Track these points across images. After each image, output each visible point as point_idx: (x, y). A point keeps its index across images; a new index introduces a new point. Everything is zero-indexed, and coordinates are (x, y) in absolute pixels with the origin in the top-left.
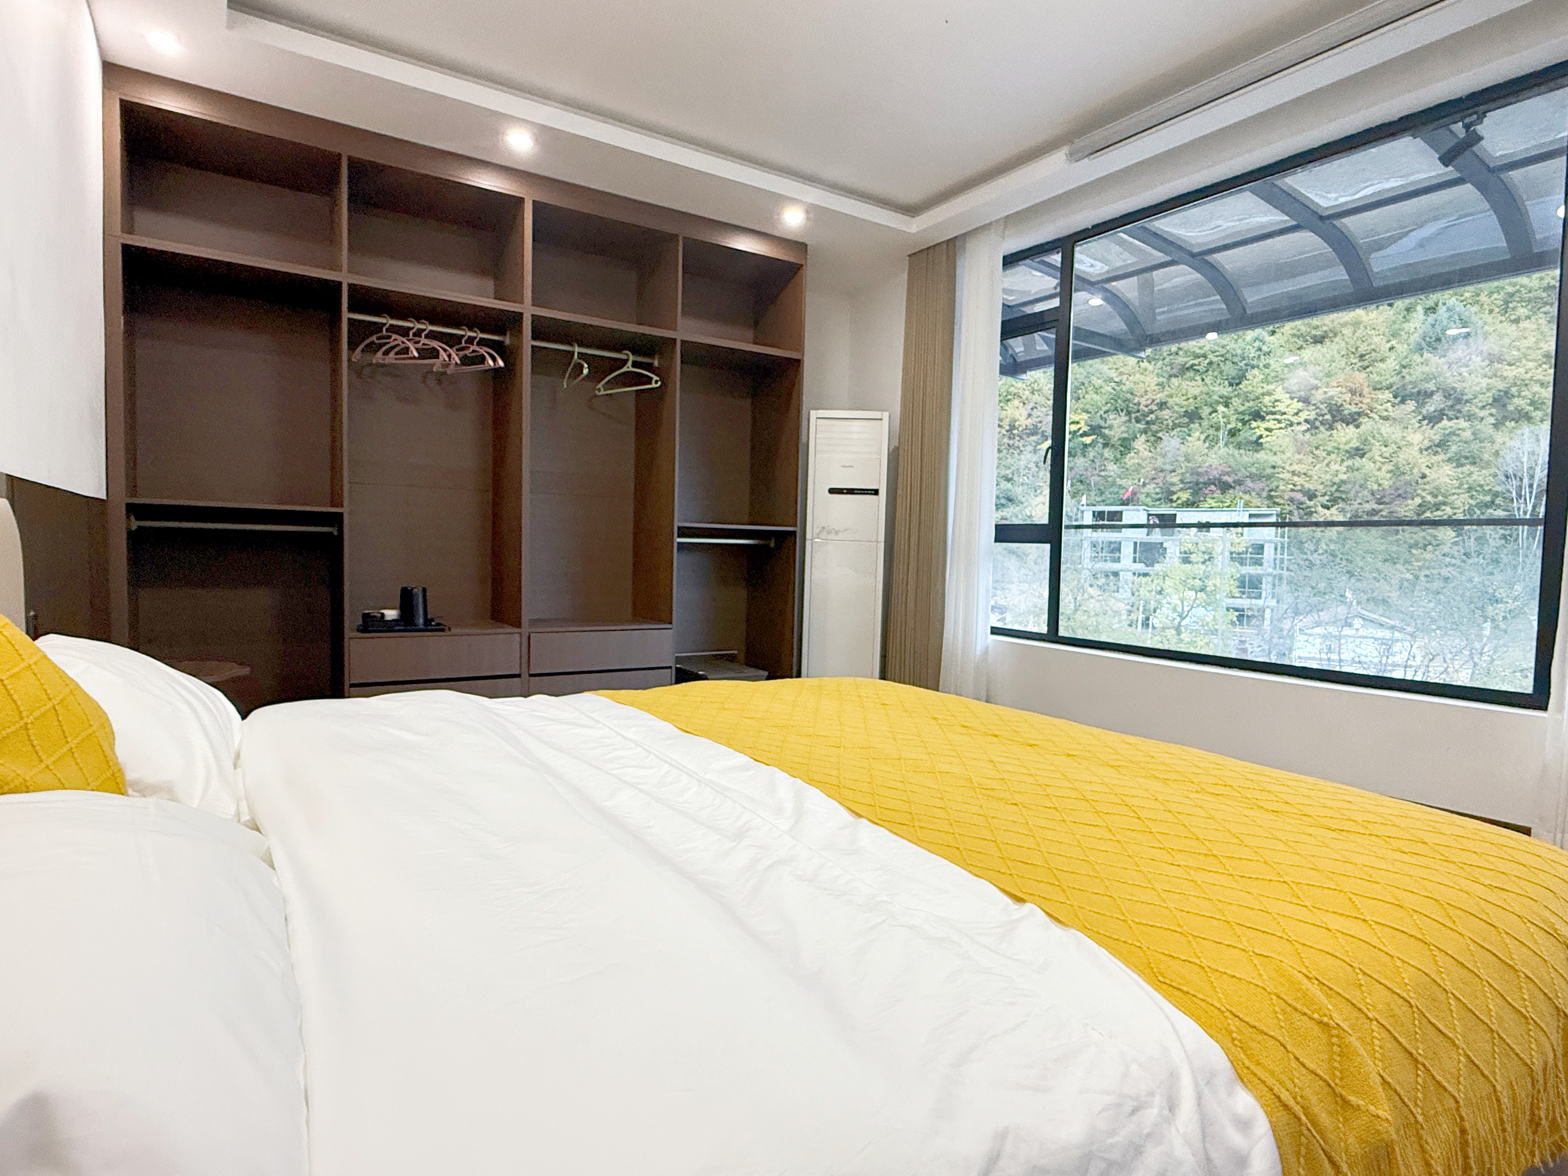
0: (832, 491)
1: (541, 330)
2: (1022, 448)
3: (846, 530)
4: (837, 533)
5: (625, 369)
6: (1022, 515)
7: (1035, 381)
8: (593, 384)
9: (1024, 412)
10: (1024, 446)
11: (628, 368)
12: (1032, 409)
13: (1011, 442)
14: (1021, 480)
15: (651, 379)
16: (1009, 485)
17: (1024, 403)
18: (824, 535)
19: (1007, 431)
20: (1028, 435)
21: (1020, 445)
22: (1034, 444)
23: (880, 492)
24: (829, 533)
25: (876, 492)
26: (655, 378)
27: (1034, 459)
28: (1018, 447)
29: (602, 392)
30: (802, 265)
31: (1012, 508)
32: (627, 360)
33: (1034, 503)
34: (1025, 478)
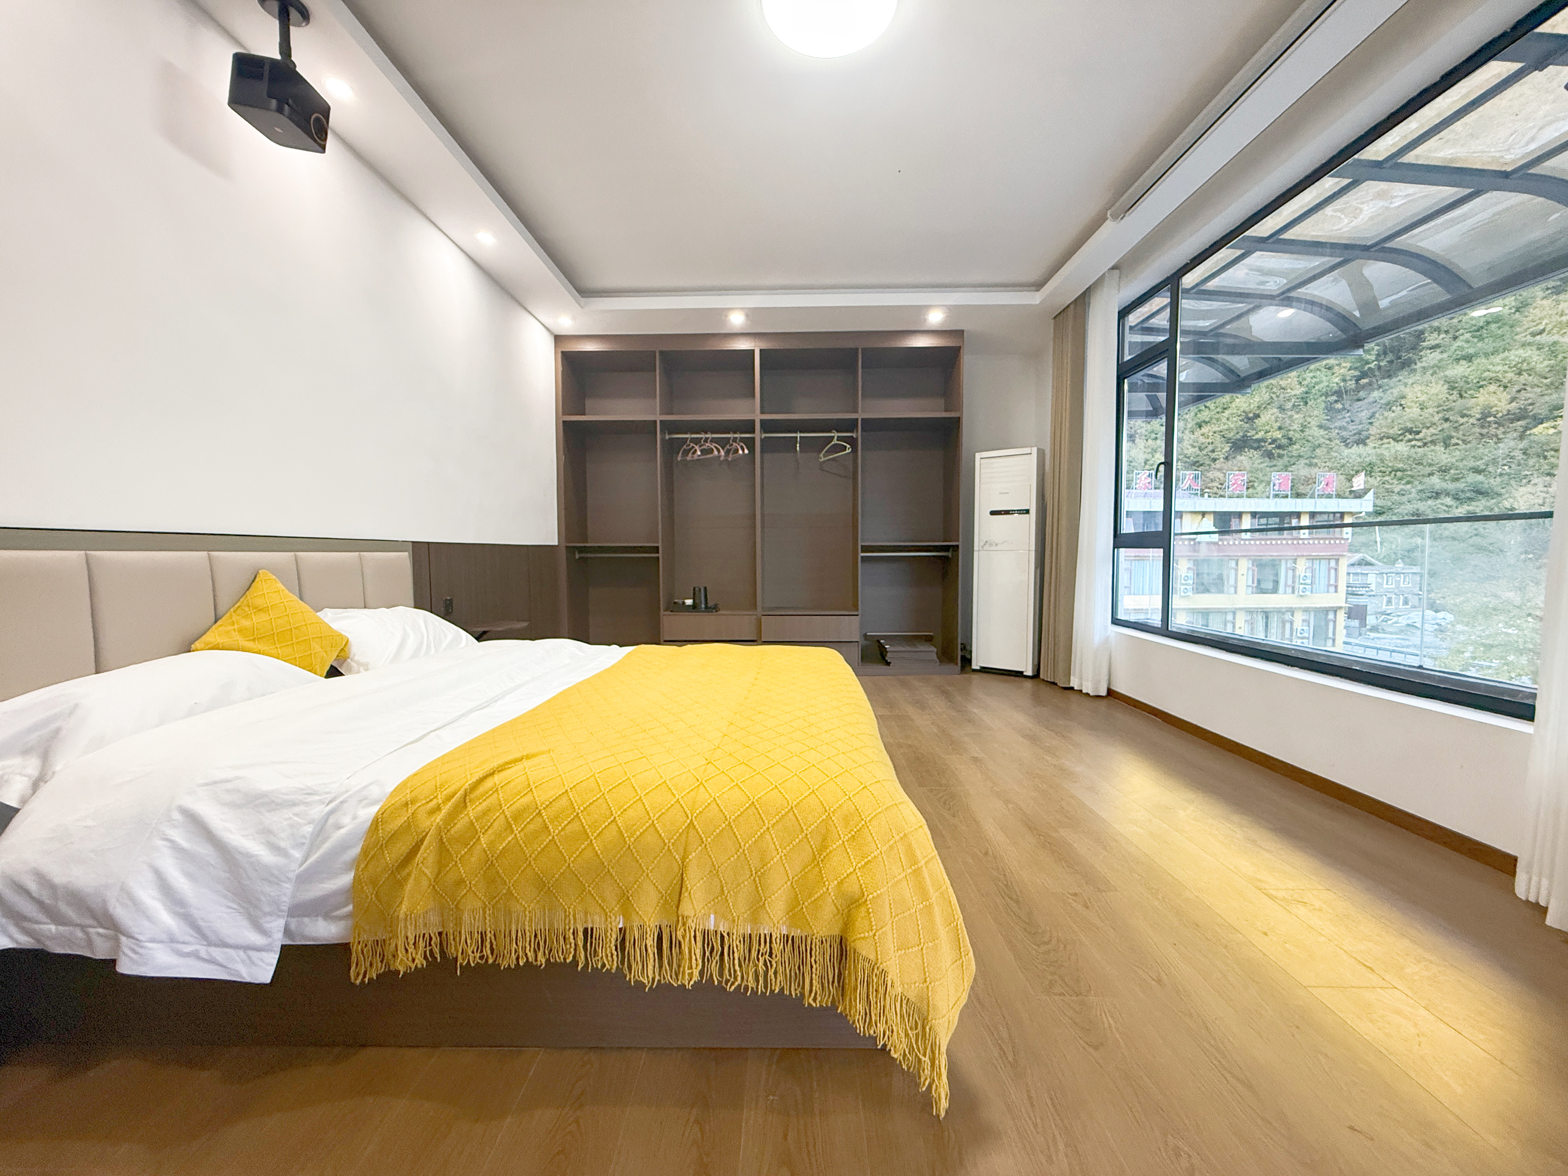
0: (993, 513)
1: (767, 426)
2: (1501, 436)
3: (1004, 542)
4: (996, 545)
5: (833, 443)
6: (1499, 507)
7: (1524, 361)
8: (814, 454)
9: (1505, 396)
10: (1504, 433)
11: (835, 441)
12: (1519, 391)
13: (1484, 431)
14: (1499, 470)
15: (846, 447)
16: (1480, 478)
17: (1506, 387)
18: (987, 547)
19: (1479, 420)
20: (1512, 421)
21: (1499, 432)
22: (1521, 429)
23: (1031, 512)
24: (991, 545)
25: (1027, 512)
26: (848, 446)
27: (1521, 446)
28: (1497, 436)
29: (823, 459)
30: (960, 347)
31: (1483, 501)
32: (834, 437)
33: (1517, 495)
34: (1506, 468)
